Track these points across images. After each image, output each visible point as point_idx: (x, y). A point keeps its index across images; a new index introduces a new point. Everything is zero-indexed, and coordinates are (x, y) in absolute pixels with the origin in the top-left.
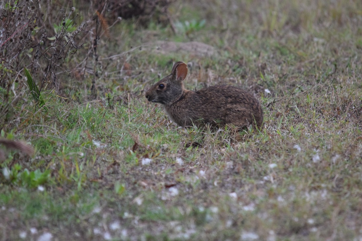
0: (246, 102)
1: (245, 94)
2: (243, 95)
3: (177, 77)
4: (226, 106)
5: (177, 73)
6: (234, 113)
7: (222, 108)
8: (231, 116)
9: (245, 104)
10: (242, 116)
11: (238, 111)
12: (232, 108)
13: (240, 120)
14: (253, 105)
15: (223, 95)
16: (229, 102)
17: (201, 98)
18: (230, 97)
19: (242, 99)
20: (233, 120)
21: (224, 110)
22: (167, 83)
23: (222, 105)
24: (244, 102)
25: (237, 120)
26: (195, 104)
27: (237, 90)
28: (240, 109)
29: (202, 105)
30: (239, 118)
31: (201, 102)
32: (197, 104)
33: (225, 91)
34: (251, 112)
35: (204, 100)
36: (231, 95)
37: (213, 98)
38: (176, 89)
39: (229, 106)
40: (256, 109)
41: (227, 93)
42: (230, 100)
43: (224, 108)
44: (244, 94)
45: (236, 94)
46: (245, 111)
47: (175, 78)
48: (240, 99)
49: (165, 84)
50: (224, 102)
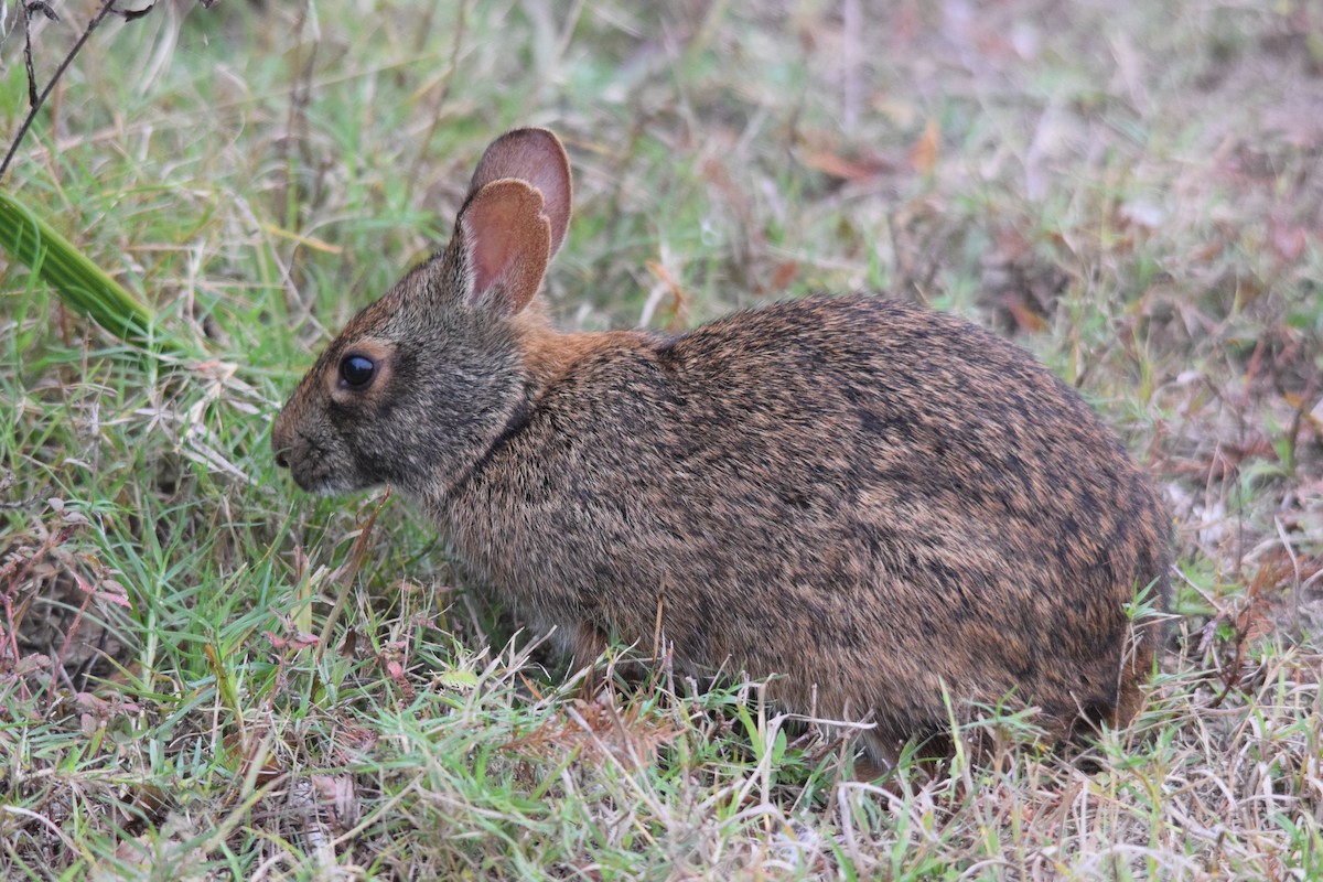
0: (1021, 501)
1: (1030, 423)
2: (1010, 432)
3: (470, 286)
4: (853, 501)
5: (469, 256)
6: (899, 585)
7: (817, 507)
8: (868, 596)
9: (1011, 511)
10: (958, 617)
11: (936, 567)
12: (889, 534)
13: (937, 641)
14: (1071, 526)
15: (852, 395)
16: (882, 465)
17: (673, 399)
18: (904, 424)
19: (993, 465)
20: (879, 632)
21: (824, 525)
22: (397, 335)
23: (821, 487)
24: (1003, 498)
25: (909, 642)
26: (622, 446)
27: (977, 374)
28: (949, 556)
29: (679, 457)
30: (929, 629)
31: (671, 438)
32: (639, 450)
33: (876, 362)
34: (1039, 588)
35: (697, 421)
36: (914, 416)
37: (759, 417)
38: (460, 380)
39: (874, 505)
40: (1087, 569)
41: (883, 388)
42: (892, 451)
43: (831, 509)
44: (1018, 428)
45: (958, 408)
46: (990, 579)
47: (460, 292)
48: (976, 465)
49: (378, 347)
50: (841, 463)
